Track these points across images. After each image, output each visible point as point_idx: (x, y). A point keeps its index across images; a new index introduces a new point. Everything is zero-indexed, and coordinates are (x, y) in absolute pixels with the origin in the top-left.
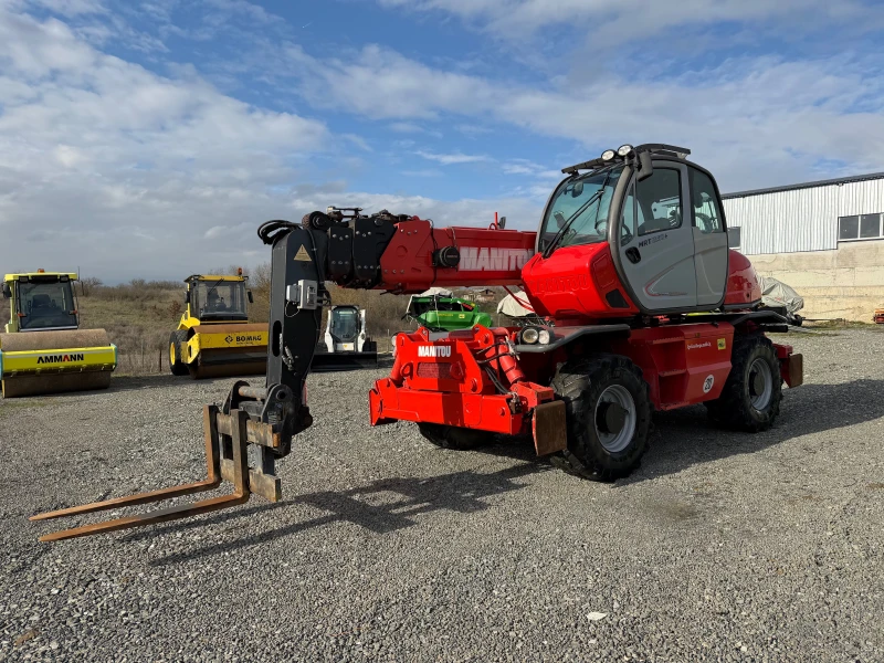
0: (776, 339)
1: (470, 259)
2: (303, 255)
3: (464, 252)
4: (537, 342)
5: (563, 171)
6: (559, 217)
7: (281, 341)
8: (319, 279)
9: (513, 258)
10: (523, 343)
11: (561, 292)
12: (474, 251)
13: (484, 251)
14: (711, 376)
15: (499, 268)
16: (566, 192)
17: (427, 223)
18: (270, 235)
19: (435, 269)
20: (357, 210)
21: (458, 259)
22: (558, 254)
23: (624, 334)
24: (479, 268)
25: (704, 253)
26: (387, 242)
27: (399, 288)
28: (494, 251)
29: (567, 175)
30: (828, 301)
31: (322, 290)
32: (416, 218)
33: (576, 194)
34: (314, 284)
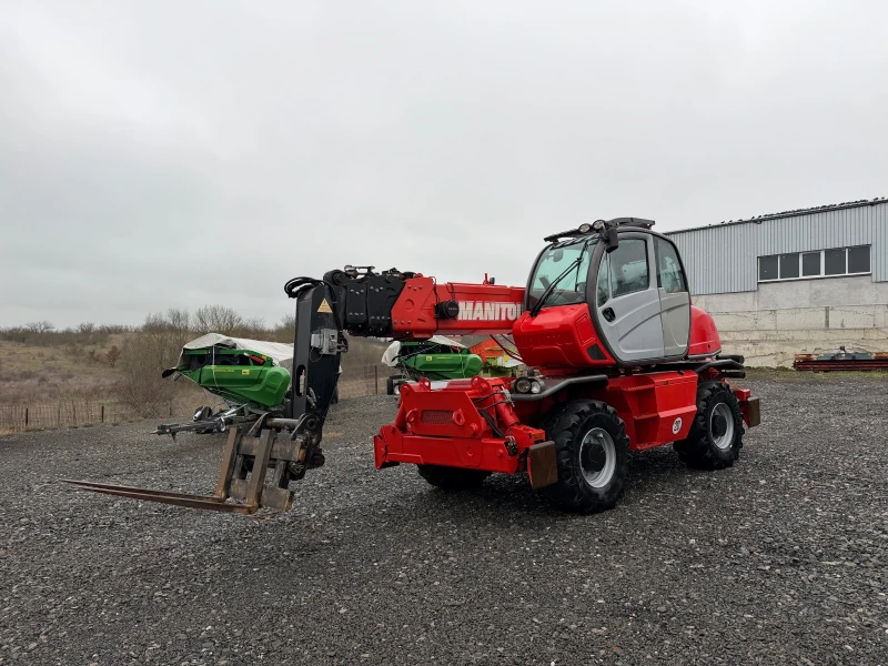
0: (733, 384)
1: (467, 311)
2: (325, 307)
3: (461, 305)
4: (530, 392)
5: (546, 239)
6: (544, 280)
7: (302, 382)
8: (339, 329)
9: (504, 310)
10: (518, 392)
11: (548, 347)
12: (470, 304)
13: (479, 305)
14: (679, 419)
15: (492, 318)
16: (548, 257)
17: (430, 279)
18: (295, 290)
19: (437, 319)
20: (369, 268)
21: (458, 311)
22: (544, 312)
23: (603, 382)
24: (475, 319)
25: (669, 310)
26: (398, 296)
27: (407, 335)
28: (487, 305)
29: (549, 243)
30: (750, 346)
31: (341, 338)
32: (420, 276)
33: (557, 259)
34: (335, 332)
